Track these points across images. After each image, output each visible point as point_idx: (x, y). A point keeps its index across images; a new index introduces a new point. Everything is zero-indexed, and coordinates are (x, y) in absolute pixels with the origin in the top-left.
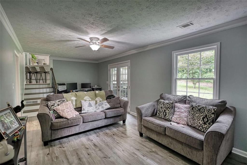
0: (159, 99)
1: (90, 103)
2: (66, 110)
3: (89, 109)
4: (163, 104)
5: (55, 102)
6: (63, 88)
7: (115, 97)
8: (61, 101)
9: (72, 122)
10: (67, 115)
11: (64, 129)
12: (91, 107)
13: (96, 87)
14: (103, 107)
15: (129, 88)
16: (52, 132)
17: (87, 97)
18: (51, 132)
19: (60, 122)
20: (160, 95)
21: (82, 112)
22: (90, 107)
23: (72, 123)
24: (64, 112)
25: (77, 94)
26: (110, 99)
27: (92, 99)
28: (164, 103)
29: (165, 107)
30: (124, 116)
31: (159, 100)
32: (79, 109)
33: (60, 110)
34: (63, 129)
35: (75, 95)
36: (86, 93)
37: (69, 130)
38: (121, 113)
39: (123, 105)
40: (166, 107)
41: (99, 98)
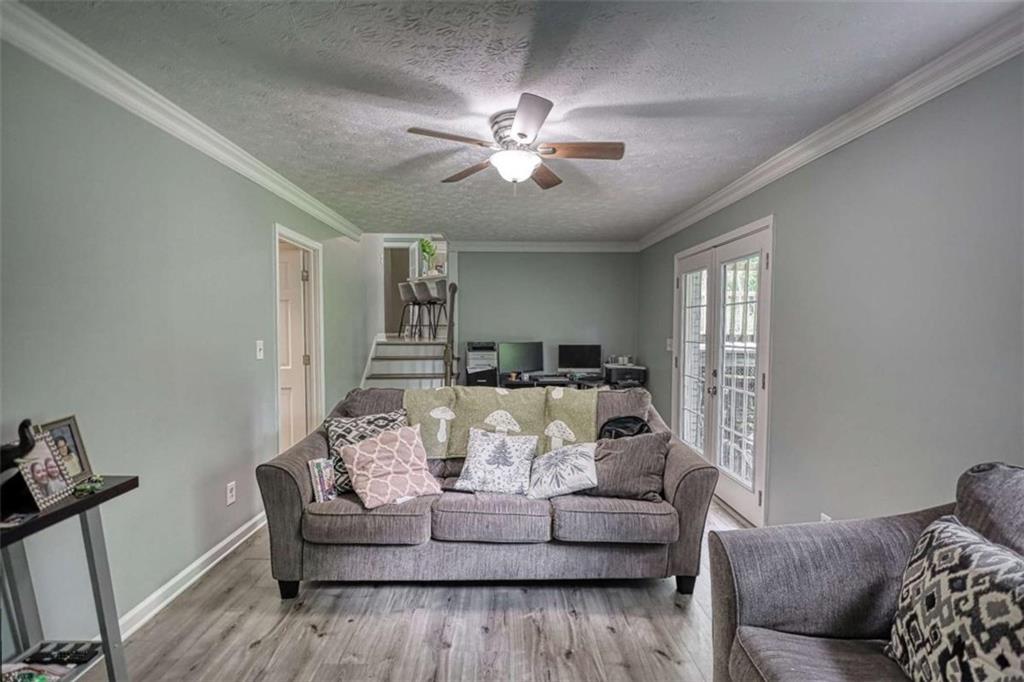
0: (936, 514)
1: (503, 444)
2: (381, 463)
3: (489, 477)
4: (952, 570)
5: (355, 422)
6: (484, 362)
7: (649, 431)
8: (381, 423)
9: (380, 528)
10: (367, 491)
11: (351, 548)
12: (506, 468)
13: (624, 363)
14: (557, 478)
15: (764, 387)
16: (306, 549)
17: (501, 412)
18: (303, 548)
19: (332, 515)
20: (965, 476)
21: (459, 485)
22: (499, 463)
23: (379, 530)
24: (365, 473)
25: (462, 394)
26: (615, 438)
27: (527, 427)
28: (965, 562)
29: (965, 608)
30: (679, 554)
31: (930, 523)
32: (450, 468)
33: (356, 460)
34: (345, 548)
35: (451, 400)
36: (503, 396)
37: (371, 558)
38: (655, 532)
39: (677, 488)
40: (974, 613)
41: (564, 425)
